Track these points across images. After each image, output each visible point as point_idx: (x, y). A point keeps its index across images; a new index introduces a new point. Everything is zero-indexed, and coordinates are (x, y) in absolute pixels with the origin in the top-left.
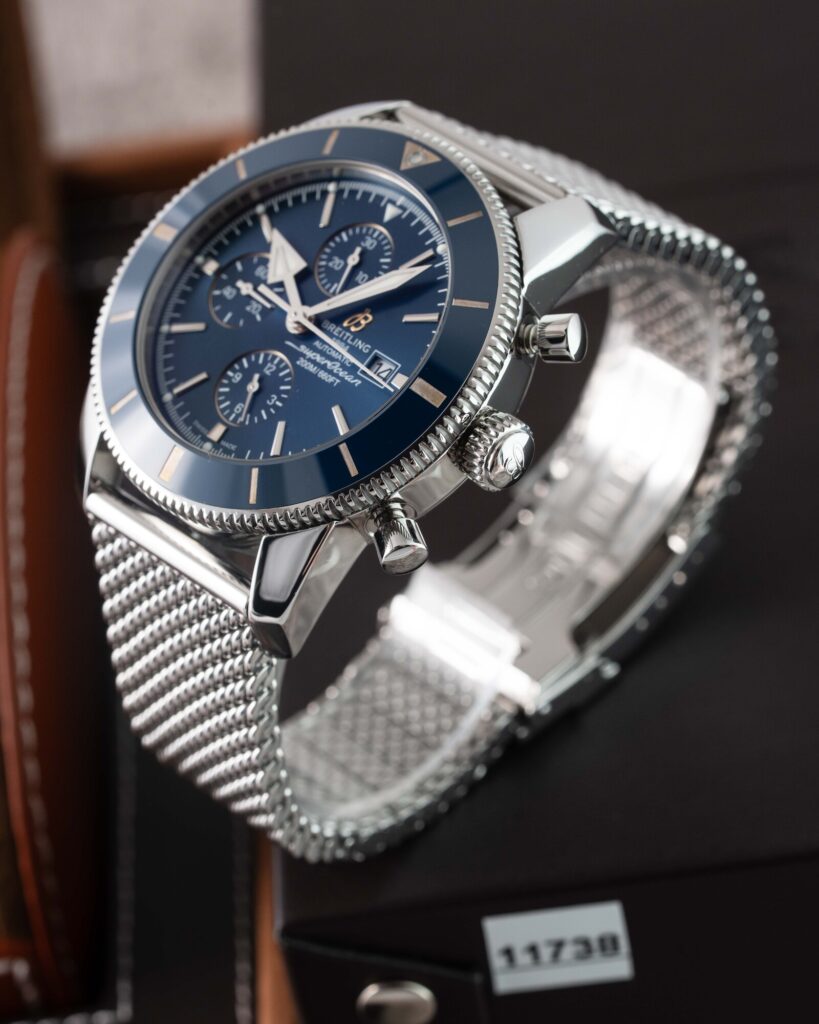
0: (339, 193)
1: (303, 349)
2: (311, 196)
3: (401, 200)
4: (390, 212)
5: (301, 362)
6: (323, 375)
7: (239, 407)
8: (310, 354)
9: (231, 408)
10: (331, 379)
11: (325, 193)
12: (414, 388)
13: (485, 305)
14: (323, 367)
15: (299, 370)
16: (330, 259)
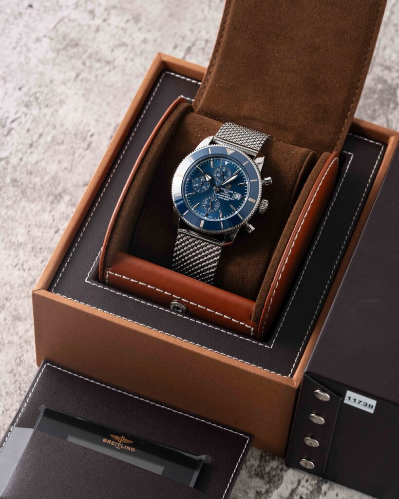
0: (213, 160)
1: (218, 194)
2: (207, 162)
3: (227, 160)
4: (226, 163)
5: (219, 197)
6: (225, 199)
7: (209, 209)
8: (221, 195)
9: (207, 209)
10: (227, 200)
11: (210, 161)
12: (249, 200)
13: (256, 180)
14: (224, 197)
15: (219, 199)
16: (216, 175)
